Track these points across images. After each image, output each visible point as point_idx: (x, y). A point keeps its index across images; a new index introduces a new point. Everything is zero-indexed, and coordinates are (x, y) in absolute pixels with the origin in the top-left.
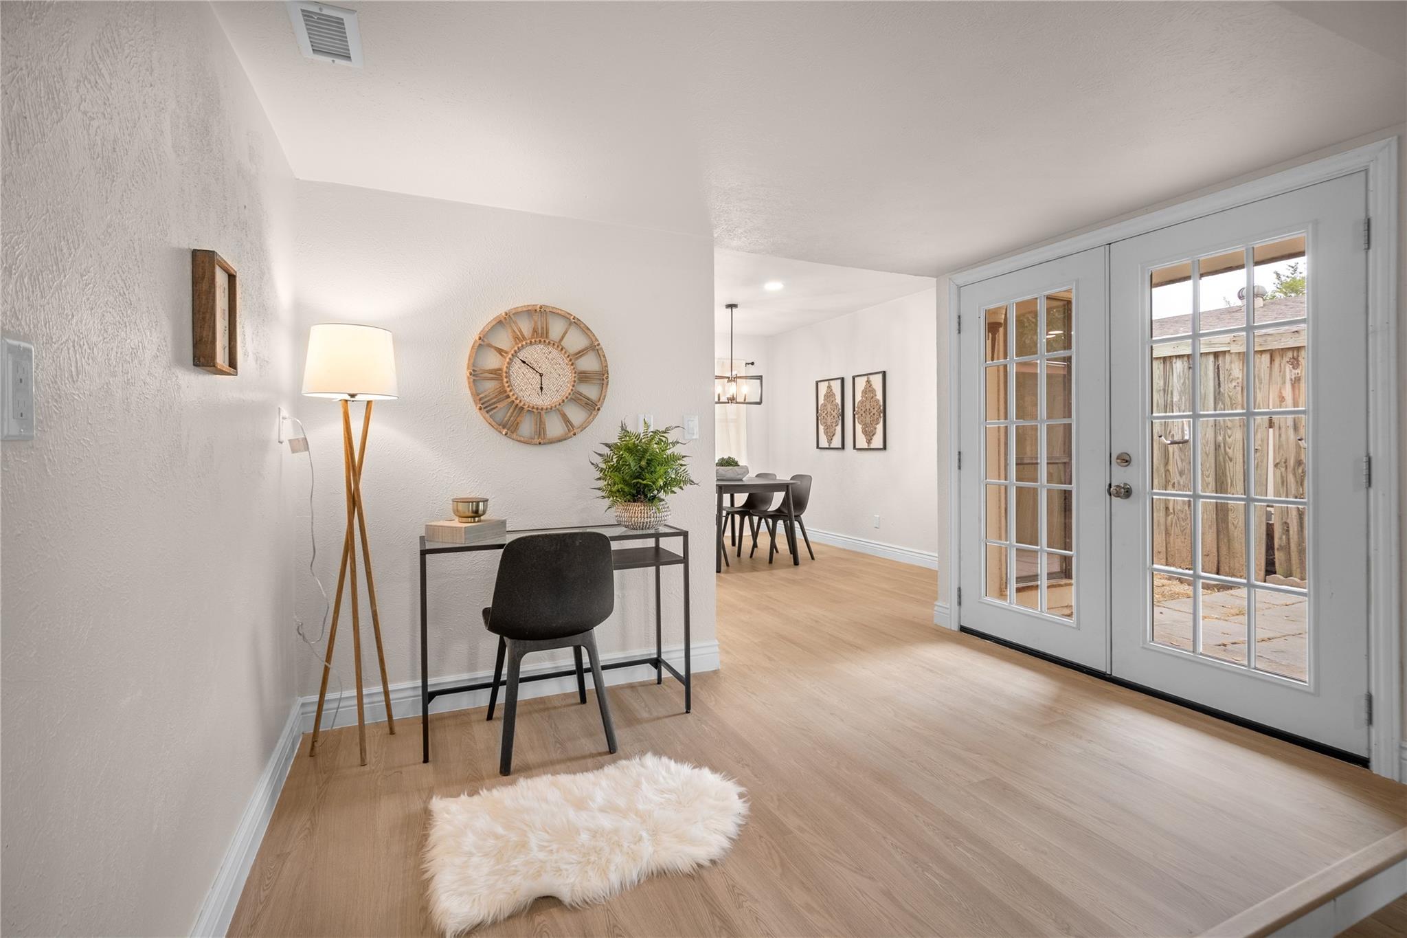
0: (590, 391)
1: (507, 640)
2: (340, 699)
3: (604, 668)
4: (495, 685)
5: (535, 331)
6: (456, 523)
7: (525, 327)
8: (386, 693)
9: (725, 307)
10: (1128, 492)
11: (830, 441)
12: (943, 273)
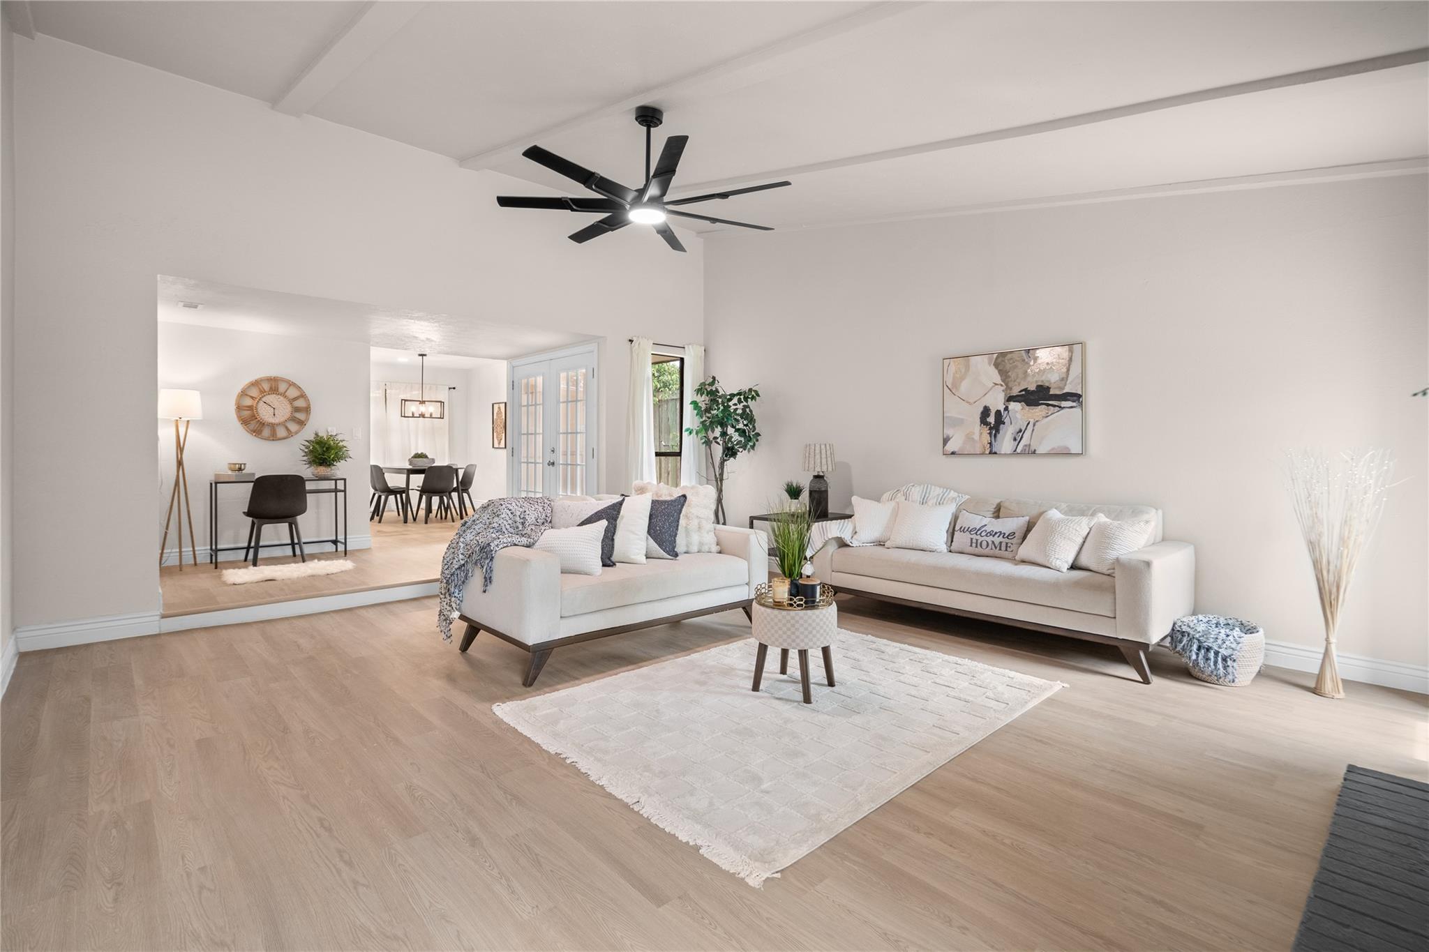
0: (301, 416)
1: (256, 521)
2: (171, 552)
3: (304, 543)
4: (248, 548)
5: (271, 388)
6: (230, 473)
7: (266, 386)
8: (194, 551)
9: (417, 355)
10: (553, 464)
11: (499, 443)
12: (507, 358)
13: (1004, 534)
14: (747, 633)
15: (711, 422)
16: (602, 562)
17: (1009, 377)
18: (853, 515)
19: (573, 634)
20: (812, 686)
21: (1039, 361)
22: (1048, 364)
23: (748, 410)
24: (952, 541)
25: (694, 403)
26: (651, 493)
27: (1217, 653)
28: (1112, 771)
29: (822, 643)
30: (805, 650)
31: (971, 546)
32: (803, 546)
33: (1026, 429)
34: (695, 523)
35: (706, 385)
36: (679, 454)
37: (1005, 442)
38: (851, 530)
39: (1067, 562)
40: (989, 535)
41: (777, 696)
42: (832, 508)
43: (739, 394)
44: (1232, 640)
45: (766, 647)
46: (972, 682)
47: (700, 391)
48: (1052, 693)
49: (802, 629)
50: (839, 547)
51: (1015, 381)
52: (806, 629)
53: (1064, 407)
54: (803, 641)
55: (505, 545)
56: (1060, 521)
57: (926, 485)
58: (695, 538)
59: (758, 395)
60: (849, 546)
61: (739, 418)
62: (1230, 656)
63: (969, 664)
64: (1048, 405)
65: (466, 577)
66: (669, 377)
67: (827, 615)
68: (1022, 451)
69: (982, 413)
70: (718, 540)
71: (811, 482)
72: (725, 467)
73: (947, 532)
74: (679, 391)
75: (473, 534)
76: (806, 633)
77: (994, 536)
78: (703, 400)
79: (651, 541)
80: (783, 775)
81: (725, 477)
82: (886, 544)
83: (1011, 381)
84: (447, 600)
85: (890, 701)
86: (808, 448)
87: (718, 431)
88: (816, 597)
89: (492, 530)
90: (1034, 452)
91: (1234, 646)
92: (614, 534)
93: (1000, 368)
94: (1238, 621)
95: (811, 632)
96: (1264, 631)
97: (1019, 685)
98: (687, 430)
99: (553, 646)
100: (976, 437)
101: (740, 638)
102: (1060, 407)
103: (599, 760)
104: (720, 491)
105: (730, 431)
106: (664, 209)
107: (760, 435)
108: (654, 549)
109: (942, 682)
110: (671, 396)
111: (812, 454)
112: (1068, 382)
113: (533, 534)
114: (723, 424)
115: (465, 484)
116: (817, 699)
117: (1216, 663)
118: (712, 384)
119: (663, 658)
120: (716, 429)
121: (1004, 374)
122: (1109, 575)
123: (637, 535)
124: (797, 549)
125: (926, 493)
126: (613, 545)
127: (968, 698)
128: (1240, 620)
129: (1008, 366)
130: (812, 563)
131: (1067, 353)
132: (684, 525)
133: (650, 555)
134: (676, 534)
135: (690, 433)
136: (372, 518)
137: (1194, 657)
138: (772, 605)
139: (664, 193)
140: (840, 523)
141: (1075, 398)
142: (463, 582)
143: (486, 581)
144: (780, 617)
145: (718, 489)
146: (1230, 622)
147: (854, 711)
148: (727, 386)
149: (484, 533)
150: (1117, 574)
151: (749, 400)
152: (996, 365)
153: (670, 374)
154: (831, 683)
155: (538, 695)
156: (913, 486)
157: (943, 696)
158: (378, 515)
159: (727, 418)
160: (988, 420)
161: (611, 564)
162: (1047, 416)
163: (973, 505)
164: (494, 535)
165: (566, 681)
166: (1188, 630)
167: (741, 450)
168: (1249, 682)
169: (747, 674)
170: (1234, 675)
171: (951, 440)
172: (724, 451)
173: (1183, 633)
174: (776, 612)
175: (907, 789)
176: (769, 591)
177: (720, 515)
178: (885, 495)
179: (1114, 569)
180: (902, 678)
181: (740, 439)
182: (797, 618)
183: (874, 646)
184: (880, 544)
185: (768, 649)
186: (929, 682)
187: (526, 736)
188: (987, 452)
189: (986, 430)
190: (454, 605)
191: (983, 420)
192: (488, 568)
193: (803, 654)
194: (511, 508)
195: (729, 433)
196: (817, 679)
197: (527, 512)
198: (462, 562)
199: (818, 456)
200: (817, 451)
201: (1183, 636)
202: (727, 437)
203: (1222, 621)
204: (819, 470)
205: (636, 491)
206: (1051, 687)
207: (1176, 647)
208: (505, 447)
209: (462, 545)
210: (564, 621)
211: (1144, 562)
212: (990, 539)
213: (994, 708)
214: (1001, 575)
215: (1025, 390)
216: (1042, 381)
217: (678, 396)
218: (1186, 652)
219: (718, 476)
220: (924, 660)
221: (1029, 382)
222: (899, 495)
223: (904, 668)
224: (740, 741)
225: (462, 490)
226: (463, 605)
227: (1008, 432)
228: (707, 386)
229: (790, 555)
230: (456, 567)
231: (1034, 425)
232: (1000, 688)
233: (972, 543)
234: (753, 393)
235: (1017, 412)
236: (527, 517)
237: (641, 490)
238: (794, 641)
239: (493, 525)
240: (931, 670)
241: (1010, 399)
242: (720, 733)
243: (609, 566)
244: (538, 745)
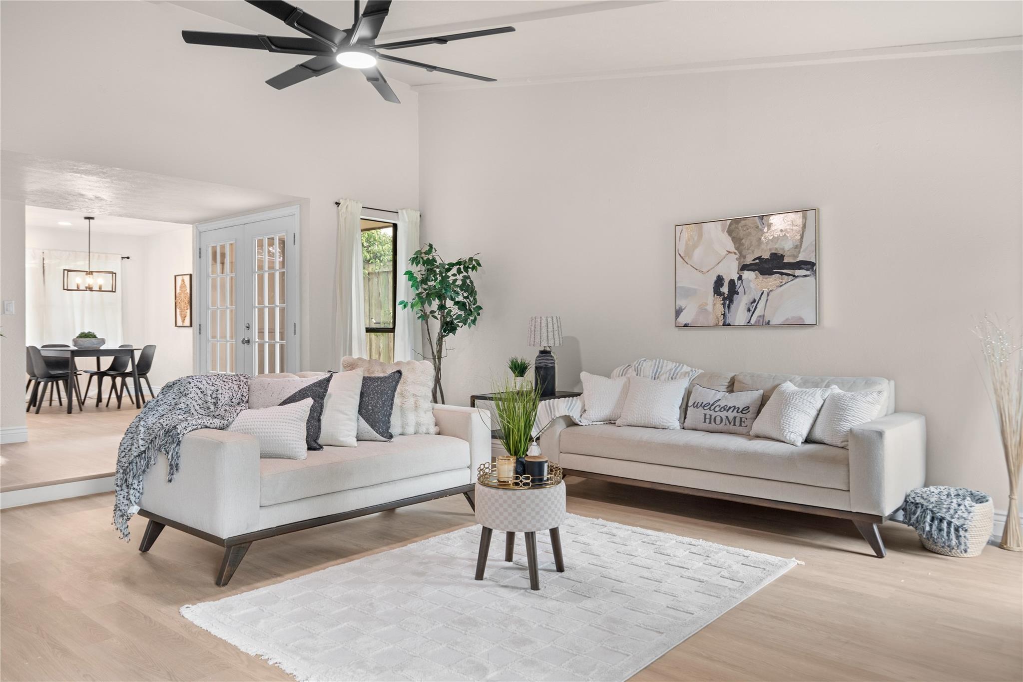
9: (83, 219)
10: (248, 342)
11: (183, 321)
12: (195, 222)
13: (739, 408)
14: (470, 521)
15: (428, 295)
16: (308, 445)
17: (743, 245)
18: (582, 393)
19: (274, 525)
20: (540, 572)
21: (773, 228)
22: (781, 231)
23: (468, 281)
24: (685, 418)
25: (409, 273)
26: (362, 369)
27: (949, 523)
28: (847, 643)
29: (550, 524)
30: (532, 533)
31: (705, 422)
32: (530, 422)
33: (760, 299)
34: (411, 401)
35: (421, 253)
36: (393, 330)
37: (739, 314)
38: (580, 409)
39: (801, 435)
40: (722, 410)
41: (502, 584)
42: (559, 385)
43: (459, 263)
44: (964, 510)
45: (490, 531)
46: (707, 562)
47: (415, 260)
48: (788, 570)
49: (529, 510)
50: (568, 426)
51: (748, 249)
52: (533, 510)
53: (798, 276)
54: (529, 522)
55: (195, 427)
56: (794, 394)
57: (658, 360)
58: (411, 418)
59: (479, 265)
60: (577, 425)
61: (458, 290)
62: (962, 526)
63: (703, 544)
64: (782, 274)
65: (147, 466)
66: (381, 247)
67: (556, 494)
68: (756, 322)
69: (716, 282)
70: (436, 420)
71: (537, 358)
72: (444, 343)
73: (680, 408)
74: (391, 263)
75: (155, 416)
76: (533, 514)
77: (728, 411)
78: (419, 270)
79: (363, 422)
80: (510, 664)
81: (443, 354)
82: (617, 422)
83: (745, 249)
84: (124, 493)
85: (622, 583)
86: (534, 321)
87: (436, 303)
88: (542, 475)
89: (178, 412)
90: (768, 323)
91: (965, 515)
92: (321, 414)
93: (734, 235)
94: (967, 491)
95: (538, 513)
96: (992, 498)
97: (755, 563)
98: (401, 303)
99: (251, 540)
100: (710, 308)
101: (460, 526)
102: (794, 276)
103: (304, 658)
104: (438, 370)
105: (449, 303)
106: (375, 53)
107: (482, 309)
108: (366, 430)
109: (675, 563)
110: (382, 268)
111: (538, 328)
112: (802, 250)
113: (227, 414)
114: (441, 297)
115: (144, 367)
116: (545, 585)
117: (949, 533)
118: (429, 252)
119: (376, 550)
120: (433, 302)
121: (737, 241)
122: (843, 448)
123: (346, 414)
124: (523, 425)
125: (658, 368)
126: (320, 426)
127: (702, 578)
128: (969, 490)
129: (742, 234)
130: (538, 444)
131: (801, 220)
132: (399, 404)
133: (359, 438)
134: (390, 414)
135: (405, 306)
136: (28, 410)
137: (928, 528)
138: (496, 484)
139: (375, 36)
140: (568, 401)
141: (809, 267)
142: (144, 471)
143: (172, 468)
144: (505, 497)
145: (435, 367)
146: (961, 492)
147: (585, 596)
148: (445, 255)
149: (169, 415)
150: (851, 446)
151: (470, 270)
152: (730, 232)
153: (381, 243)
154: (560, 568)
155: (234, 595)
156: (645, 360)
157: (677, 577)
158: (34, 406)
159: (445, 290)
160: (722, 290)
161: (318, 447)
162: (781, 286)
163: (707, 379)
164: (180, 417)
165: (267, 579)
166: (922, 501)
167: (460, 324)
168: (980, 553)
169: (470, 563)
170: (966, 545)
171: (684, 311)
172: (442, 326)
173: (916, 505)
174: (501, 492)
175: (641, 671)
176: (492, 471)
177: (438, 395)
178: (615, 371)
179: (848, 441)
180: (634, 561)
181: (460, 312)
182: (523, 498)
183: (605, 530)
184: (611, 422)
185: (493, 531)
186: (663, 564)
187: (221, 639)
188: (721, 324)
189: (719, 300)
190: (133, 498)
191: (717, 291)
192: (175, 454)
193: (530, 537)
194: (200, 386)
195: (447, 307)
196: (545, 565)
197: (220, 391)
198: (143, 449)
199: (544, 330)
200: (544, 324)
201: (916, 507)
202: (446, 311)
203: (953, 492)
204: (546, 345)
205: (345, 367)
206: (786, 564)
207: (910, 519)
208: (191, 326)
209: (142, 429)
210: (264, 511)
211: (877, 432)
212: (724, 414)
213: (729, 587)
214: (735, 451)
215: (759, 258)
216: (776, 249)
217: (391, 269)
218: (920, 524)
219: (435, 353)
220: (656, 541)
221: (762, 249)
222: (630, 370)
223: (637, 550)
224: (463, 632)
225: (138, 374)
226: (143, 498)
227: (741, 302)
228: (423, 255)
229: (516, 431)
230: (136, 454)
231: (768, 295)
232: (735, 567)
233: (705, 418)
234: (474, 263)
235: (751, 281)
236: (219, 396)
237: (351, 366)
238: (520, 523)
239: (180, 406)
240: (665, 552)
241: (744, 268)
242: (441, 625)
243: (315, 449)
244: (235, 648)
